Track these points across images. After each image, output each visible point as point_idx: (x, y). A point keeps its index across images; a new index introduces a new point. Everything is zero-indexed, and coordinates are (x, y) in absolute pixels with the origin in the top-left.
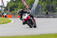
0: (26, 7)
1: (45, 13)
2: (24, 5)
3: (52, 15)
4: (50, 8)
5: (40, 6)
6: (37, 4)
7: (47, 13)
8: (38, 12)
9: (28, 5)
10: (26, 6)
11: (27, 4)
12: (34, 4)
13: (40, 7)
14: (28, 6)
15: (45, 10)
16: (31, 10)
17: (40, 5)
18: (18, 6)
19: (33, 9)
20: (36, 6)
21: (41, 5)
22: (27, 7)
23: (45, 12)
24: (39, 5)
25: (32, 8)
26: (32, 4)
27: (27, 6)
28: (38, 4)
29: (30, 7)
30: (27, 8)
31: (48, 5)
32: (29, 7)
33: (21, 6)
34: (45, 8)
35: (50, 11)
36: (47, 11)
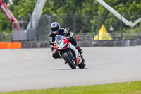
6: (40, 14)
8: (44, 33)
9: (19, 16)
12: (34, 13)
13: (48, 22)
14: (19, 20)
16: (25, 28)
19: (31, 26)
20: (39, 18)
22: (16, 21)
24: (46, 15)
25: (28, 24)
26: (29, 15)
28: (44, 13)
29: (24, 21)
30: (15, 25)
31: (69, 15)
32: (22, 22)
33: (1, 20)
35: (75, 29)
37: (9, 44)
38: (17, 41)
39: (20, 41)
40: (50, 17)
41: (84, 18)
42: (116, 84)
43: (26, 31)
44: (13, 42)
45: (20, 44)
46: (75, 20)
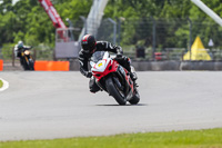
0: (58, 29)
1: (131, 50)
2: (50, 19)
3: (159, 60)
4: (154, 33)
5: (113, 25)
6: (100, 18)
7: (141, 53)
9: (67, 19)
10: (58, 25)
11: (62, 18)
12: (90, 16)
13: (112, 30)
14: (67, 26)
15: (134, 41)
16: (76, 39)
17: (114, 22)
18: (26, 23)
21: (118, 20)
22: (63, 27)
23: (133, 47)
24: (110, 19)
25: (80, 32)
26: (83, 18)
27: (62, 24)
28: (104, 17)
29: (75, 27)
30: (61, 32)
31: (145, 21)
32: (71, 28)
33: (38, 25)
34: (134, 32)
35: (154, 43)
36: (139, 42)
37: (50, 64)
38: (62, 59)
39: (68, 59)
41: (168, 25)
43: (76, 44)
44: (55, 59)
45: (68, 64)
46: (154, 28)
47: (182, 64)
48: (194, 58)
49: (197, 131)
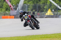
0: (11, 7)
2: (9, 5)
3: (39, 15)
4: (37, 8)
6: (22, 4)
9: (13, 5)
12: (20, 4)
13: (26, 7)
24: (25, 4)
26: (18, 4)
31: (35, 5)
32: (14, 7)
33: (5, 6)
35: (37, 10)
36: (33, 11)
37: (9, 17)
38: (12, 15)
39: (14, 15)
40: (26, 5)
41: (41, 6)
42: (55, 34)
43: (16, 11)
44: (10, 15)
46: (37, 7)
47: (45, 16)
48: (48, 15)
49: (49, 34)
